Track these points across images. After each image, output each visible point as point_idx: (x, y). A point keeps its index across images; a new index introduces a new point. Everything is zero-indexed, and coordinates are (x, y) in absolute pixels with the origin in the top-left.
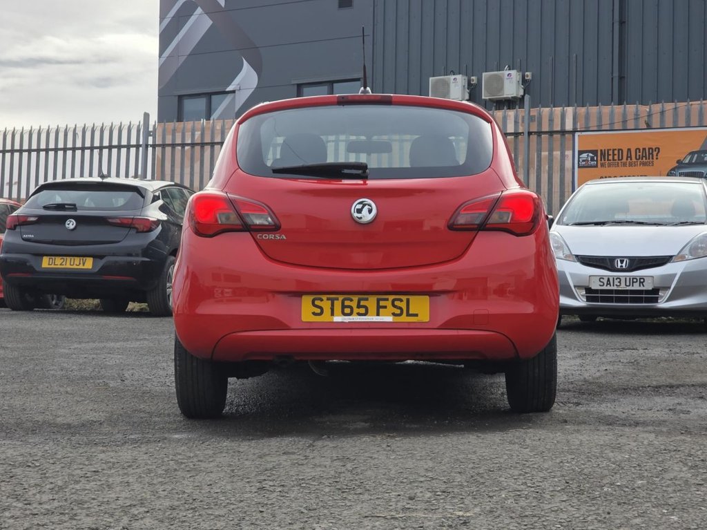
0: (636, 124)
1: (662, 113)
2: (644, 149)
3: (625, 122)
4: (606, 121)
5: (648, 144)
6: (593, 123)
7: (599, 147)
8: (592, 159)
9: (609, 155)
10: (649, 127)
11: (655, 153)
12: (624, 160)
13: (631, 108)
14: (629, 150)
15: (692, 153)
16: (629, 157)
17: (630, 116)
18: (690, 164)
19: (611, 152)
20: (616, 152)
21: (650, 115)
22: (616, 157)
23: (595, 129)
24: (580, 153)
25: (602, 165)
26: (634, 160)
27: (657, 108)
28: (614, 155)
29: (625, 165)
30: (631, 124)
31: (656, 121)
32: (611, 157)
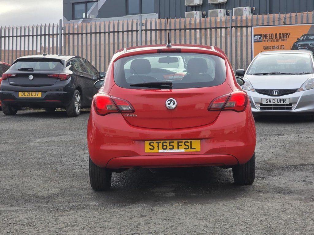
0: (279, 23)
1: (291, 17)
2: (283, 34)
3: (274, 22)
4: (265, 21)
5: (284, 32)
6: (260, 22)
7: (263, 33)
8: (260, 38)
9: (267, 36)
10: (285, 24)
11: (287, 36)
12: (274, 39)
13: (277, 16)
14: (276, 34)
15: (304, 35)
16: (276, 37)
17: (277, 19)
18: (303, 40)
19: (268, 35)
20: (270, 35)
21: (285, 19)
22: (270, 37)
23: (261, 25)
24: (255, 36)
25: (265, 41)
26: (278, 38)
27: (288, 15)
28: (269, 36)
29: (274, 41)
30: (277, 23)
31: (288, 21)
32: (268, 38)
